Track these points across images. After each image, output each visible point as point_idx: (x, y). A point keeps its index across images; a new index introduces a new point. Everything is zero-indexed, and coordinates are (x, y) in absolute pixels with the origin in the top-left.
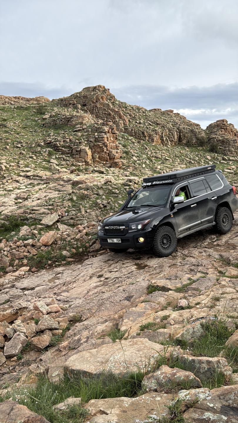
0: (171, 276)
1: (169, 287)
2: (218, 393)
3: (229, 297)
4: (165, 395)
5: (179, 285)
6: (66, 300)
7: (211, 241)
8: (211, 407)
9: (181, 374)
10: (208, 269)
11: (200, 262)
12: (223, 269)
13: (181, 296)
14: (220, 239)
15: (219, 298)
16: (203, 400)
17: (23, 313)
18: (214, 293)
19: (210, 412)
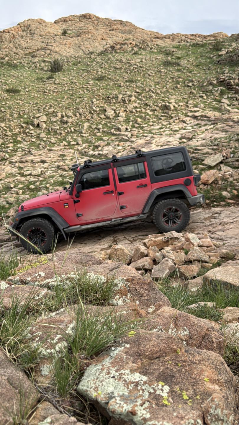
6: (220, 238)
17: (174, 243)
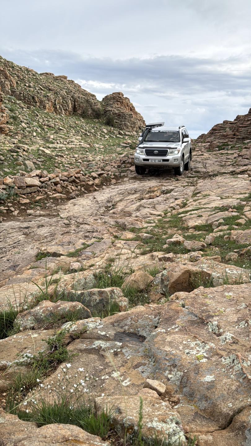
0: (63, 243)
1: (61, 253)
2: (111, 321)
3: (123, 257)
4: (45, 331)
5: (72, 250)
7: (106, 210)
8: (103, 336)
9: (66, 306)
10: (103, 234)
11: (95, 229)
12: (118, 234)
13: (73, 260)
14: (116, 208)
15: (114, 259)
16: (93, 329)
18: (108, 255)
19: (101, 341)
